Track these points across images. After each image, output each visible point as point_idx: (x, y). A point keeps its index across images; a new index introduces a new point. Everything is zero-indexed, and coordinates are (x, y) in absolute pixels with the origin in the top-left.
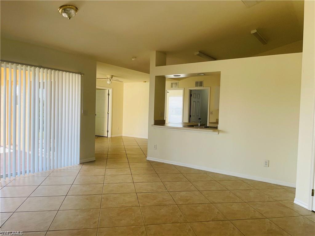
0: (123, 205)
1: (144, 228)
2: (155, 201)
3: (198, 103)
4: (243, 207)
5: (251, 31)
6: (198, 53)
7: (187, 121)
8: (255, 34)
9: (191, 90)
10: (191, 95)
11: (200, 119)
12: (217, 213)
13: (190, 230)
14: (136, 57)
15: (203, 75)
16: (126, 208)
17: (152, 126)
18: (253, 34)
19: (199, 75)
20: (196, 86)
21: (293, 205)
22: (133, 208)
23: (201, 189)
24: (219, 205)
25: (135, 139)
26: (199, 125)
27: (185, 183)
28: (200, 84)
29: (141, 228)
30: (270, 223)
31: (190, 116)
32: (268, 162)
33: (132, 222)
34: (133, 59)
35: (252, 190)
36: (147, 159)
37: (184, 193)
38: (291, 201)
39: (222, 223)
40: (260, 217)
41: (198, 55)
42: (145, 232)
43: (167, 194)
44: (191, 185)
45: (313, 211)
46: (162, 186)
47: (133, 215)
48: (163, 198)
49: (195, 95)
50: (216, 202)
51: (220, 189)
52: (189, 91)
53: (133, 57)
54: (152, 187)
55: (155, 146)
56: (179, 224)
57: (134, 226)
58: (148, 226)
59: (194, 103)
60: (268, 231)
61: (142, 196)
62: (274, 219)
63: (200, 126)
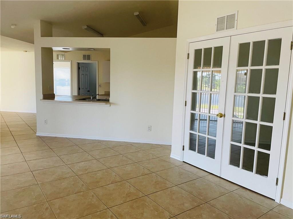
0: (18, 186)
1: (48, 204)
2: (54, 176)
3: (86, 76)
4: (134, 167)
5: (134, 13)
6: (86, 27)
7: (76, 93)
8: (137, 16)
9: (79, 63)
10: (79, 68)
11: (88, 91)
12: (114, 176)
13: (93, 196)
14: (16, 25)
15: (94, 50)
16: (23, 188)
17: (41, 101)
18: (136, 15)
19: (89, 49)
20: (83, 59)
21: (169, 159)
22: (31, 187)
23: (98, 157)
24: (115, 169)
25: (17, 114)
26: (91, 98)
27: (81, 154)
28: (88, 57)
29: (44, 205)
30: (156, 176)
31: (79, 89)
32: (150, 127)
33: (34, 201)
34: (12, 27)
35: (140, 152)
36: (37, 135)
37: (83, 163)
38: (168, 156)
39: (119, 184)
40: (149, 173)
41: (85, 29)
42: (49, 208)
43: (65, 167)
44: (88, 155)
45: (184, 162)
46: (58, 160)
47: (32, 193)
48: (62, 172)
49: (83, 68)
50: (112, 167)
51: (114, 155)
52: (77, 64)
53: (12, 25)
54: (48, 162)
55: (46, 122)
56: (82, 193)
57: (36, 205)
58: (52, 201)
59: (83, 76)
60: (155, 182)
61: (39, 173)
62: (158, 173)
63: (93, 99)
